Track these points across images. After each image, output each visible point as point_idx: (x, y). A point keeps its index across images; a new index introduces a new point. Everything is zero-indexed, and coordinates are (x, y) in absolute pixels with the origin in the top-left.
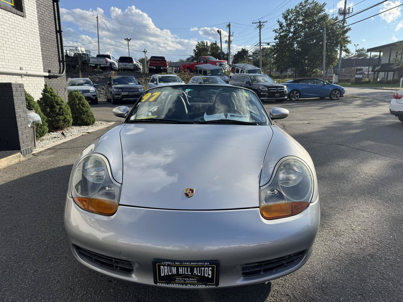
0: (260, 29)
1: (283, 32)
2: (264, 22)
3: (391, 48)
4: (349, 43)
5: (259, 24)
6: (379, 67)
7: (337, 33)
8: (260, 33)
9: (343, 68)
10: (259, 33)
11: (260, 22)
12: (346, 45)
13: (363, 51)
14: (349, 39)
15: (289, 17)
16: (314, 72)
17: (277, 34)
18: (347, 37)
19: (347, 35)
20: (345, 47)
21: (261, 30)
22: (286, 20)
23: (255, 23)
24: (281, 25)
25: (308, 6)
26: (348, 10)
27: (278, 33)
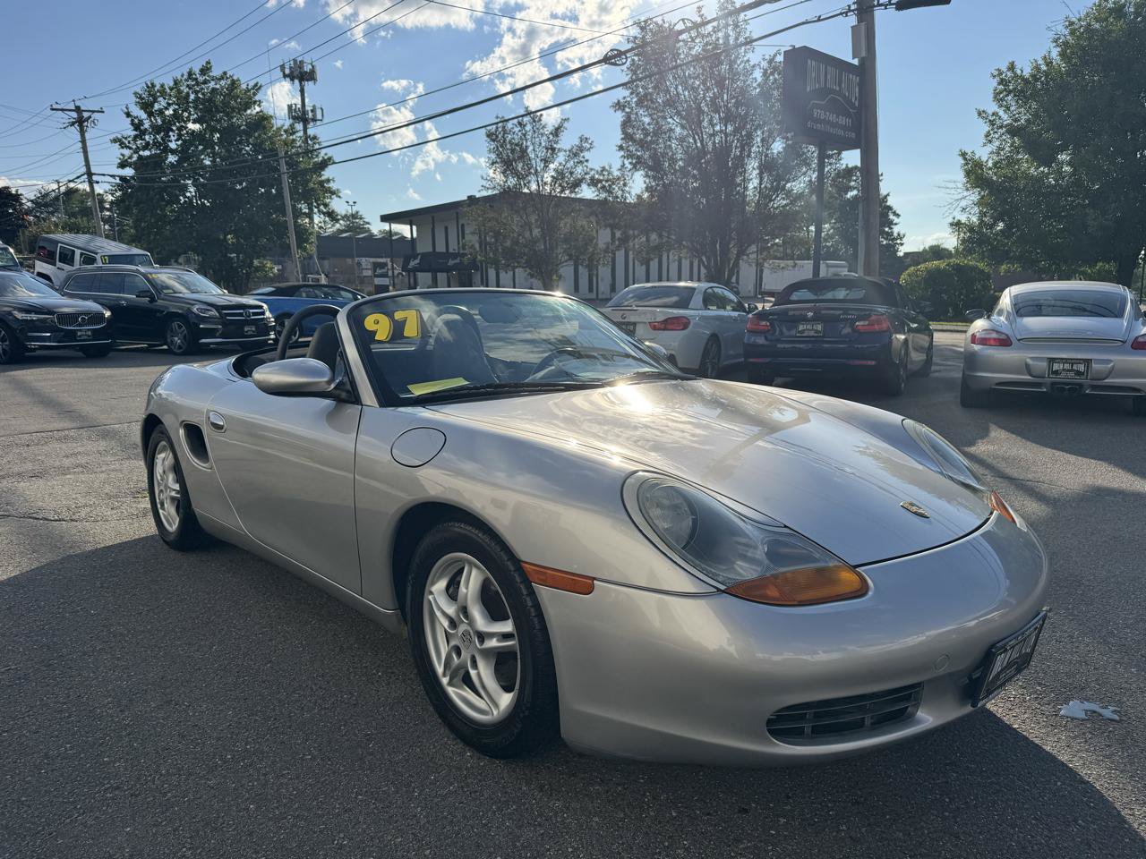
0: (82, 133)
1: (146, 147)
2: (93, 112)
3: (433, 218)
4: (334, 196)
5: (75, 115)
6: (417, 261)
7: (302, 166)
8: (83, 141)
9: (324, 259)
10: (80, 145)
11: (78, 109)
12: (328, 201)
13: (356, 218)
14: (333, 186)
15: (156, 106)
16: (257, 269)
17: (127, 152)
18: (328, 181)
19: (327, 174)
20: (326, 205)
21: (87, 136)
22: (150, 114)
23: (62, 110)
24: (137, 126)
25: (212, 84)
26: (312, 111)
27: (130, 148)
